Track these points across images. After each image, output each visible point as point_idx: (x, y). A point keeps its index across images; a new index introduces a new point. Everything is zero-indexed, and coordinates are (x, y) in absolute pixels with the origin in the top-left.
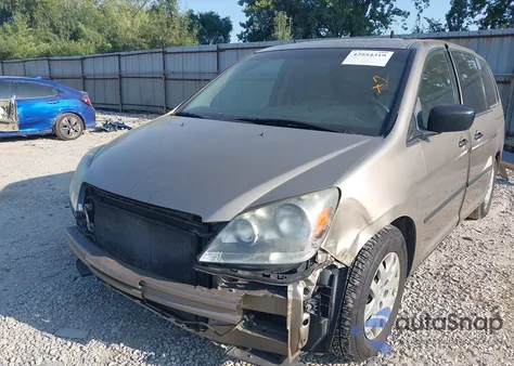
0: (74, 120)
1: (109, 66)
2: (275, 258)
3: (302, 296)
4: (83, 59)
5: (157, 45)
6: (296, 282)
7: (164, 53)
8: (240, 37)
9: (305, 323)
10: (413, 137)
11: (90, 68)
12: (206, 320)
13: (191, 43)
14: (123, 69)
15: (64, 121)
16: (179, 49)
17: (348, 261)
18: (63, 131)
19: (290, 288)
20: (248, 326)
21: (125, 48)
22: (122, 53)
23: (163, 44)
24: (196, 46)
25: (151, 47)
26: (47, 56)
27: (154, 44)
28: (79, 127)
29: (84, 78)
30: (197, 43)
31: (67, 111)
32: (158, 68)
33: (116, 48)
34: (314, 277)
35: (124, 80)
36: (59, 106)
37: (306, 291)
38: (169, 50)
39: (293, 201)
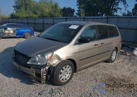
0: (29, 34)
1: (41, 21)
2: (39, 64)
3: (44, 71)
4: (35, 19)
5: (52, 16)
6: (43, 68)
7: (54, 18)
8: (76, 14)
9: (45, 76)
10: (75, 44)
11: (37, 21)
12: (30, 74)
13: (60, 16)
14: (44, 22)
15: (27, 34)
16: (57, 18)
17: (55, 66)
18: (26, 37)
19: (42, 69)
20: (36, 76)
21: (45, 17)
22: (44, 18)
23: (54, 16)
24: (62, 17)
25: (51, 17)
26: (27, 18)
27: (51, 16)
28: (30, 36)
29: (35, 23)
30: (62, 16)
31: (27, 32)
32: (52, 22)
33: (43, 17)
34: (47, 68)
35: (44, 25)
36: (26, 31)
37: (45, 70)
38: (55, 18)
39: (44, 54)
